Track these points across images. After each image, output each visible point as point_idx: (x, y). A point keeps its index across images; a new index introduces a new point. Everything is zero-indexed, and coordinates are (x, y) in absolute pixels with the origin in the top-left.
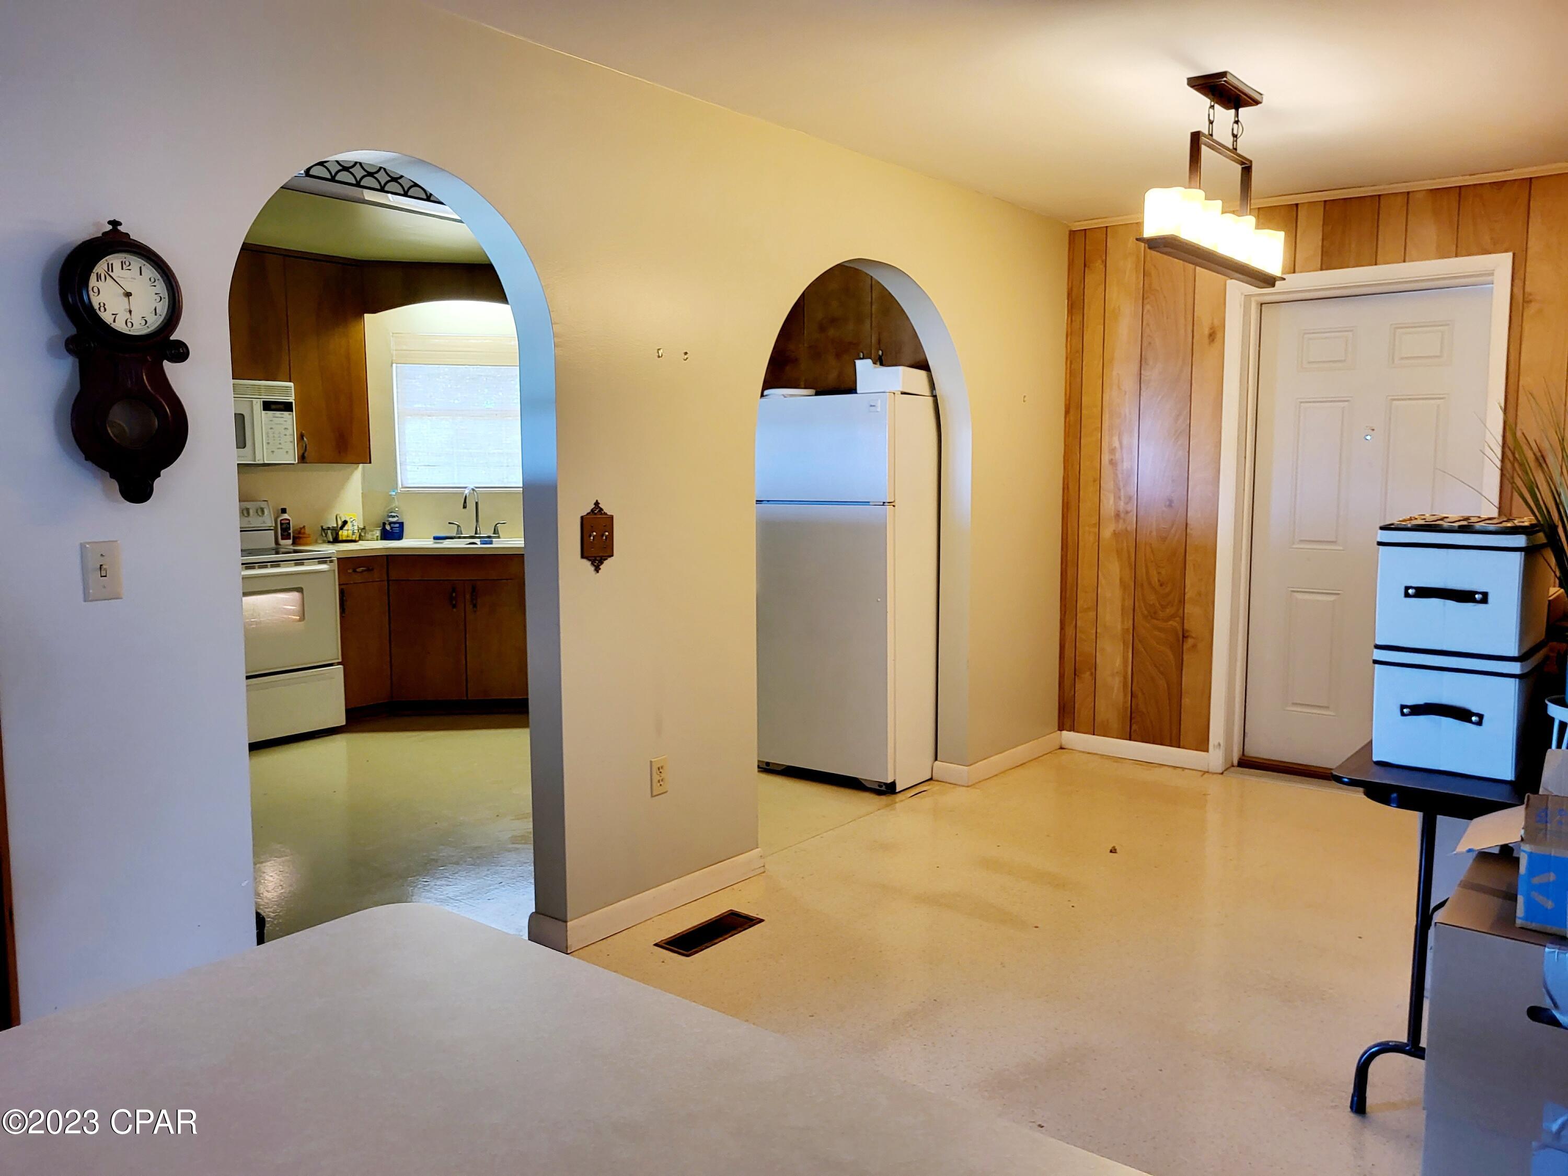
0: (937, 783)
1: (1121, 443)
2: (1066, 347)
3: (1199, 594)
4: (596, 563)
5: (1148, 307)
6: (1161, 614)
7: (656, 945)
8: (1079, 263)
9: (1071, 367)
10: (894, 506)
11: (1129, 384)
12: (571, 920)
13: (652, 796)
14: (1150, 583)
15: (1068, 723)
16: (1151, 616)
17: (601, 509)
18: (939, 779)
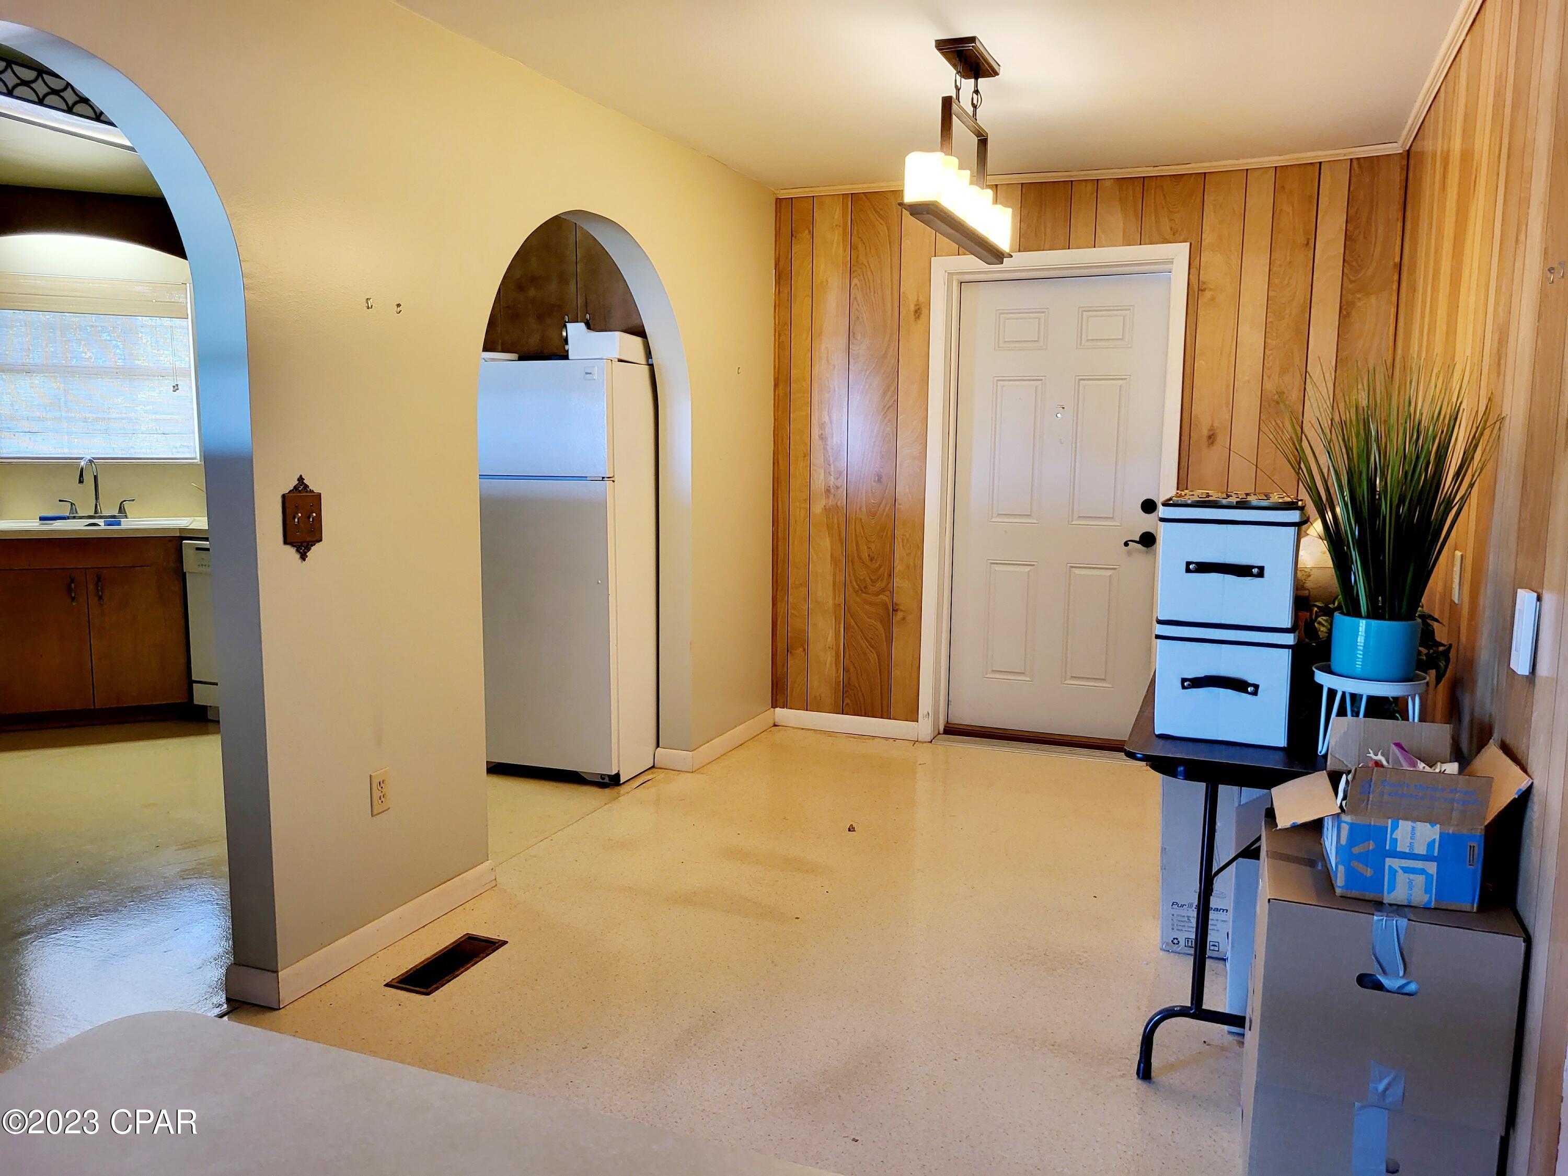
0: (659, 770)
1: (830, 418)
2: (775, 318)
3: (908, 567)
4: (301, 549)
5: (855, 281)
6: (872, 589)
7: (387, 985)
8: (786, 231)
9: (779, 338)
10: (613, 481)
11: (838, 358)
12: (282, 970)
13: (372, 815)
14: (860, 558)
15: (781, 699)
16: (862, 591)
17: (306, 486)
18: (662, 767)
